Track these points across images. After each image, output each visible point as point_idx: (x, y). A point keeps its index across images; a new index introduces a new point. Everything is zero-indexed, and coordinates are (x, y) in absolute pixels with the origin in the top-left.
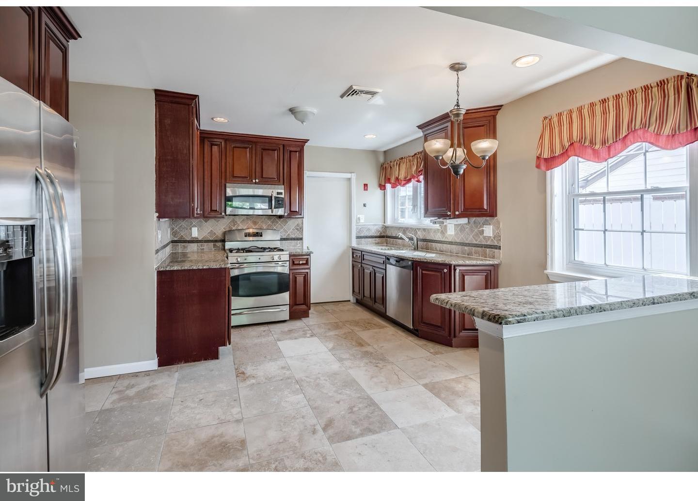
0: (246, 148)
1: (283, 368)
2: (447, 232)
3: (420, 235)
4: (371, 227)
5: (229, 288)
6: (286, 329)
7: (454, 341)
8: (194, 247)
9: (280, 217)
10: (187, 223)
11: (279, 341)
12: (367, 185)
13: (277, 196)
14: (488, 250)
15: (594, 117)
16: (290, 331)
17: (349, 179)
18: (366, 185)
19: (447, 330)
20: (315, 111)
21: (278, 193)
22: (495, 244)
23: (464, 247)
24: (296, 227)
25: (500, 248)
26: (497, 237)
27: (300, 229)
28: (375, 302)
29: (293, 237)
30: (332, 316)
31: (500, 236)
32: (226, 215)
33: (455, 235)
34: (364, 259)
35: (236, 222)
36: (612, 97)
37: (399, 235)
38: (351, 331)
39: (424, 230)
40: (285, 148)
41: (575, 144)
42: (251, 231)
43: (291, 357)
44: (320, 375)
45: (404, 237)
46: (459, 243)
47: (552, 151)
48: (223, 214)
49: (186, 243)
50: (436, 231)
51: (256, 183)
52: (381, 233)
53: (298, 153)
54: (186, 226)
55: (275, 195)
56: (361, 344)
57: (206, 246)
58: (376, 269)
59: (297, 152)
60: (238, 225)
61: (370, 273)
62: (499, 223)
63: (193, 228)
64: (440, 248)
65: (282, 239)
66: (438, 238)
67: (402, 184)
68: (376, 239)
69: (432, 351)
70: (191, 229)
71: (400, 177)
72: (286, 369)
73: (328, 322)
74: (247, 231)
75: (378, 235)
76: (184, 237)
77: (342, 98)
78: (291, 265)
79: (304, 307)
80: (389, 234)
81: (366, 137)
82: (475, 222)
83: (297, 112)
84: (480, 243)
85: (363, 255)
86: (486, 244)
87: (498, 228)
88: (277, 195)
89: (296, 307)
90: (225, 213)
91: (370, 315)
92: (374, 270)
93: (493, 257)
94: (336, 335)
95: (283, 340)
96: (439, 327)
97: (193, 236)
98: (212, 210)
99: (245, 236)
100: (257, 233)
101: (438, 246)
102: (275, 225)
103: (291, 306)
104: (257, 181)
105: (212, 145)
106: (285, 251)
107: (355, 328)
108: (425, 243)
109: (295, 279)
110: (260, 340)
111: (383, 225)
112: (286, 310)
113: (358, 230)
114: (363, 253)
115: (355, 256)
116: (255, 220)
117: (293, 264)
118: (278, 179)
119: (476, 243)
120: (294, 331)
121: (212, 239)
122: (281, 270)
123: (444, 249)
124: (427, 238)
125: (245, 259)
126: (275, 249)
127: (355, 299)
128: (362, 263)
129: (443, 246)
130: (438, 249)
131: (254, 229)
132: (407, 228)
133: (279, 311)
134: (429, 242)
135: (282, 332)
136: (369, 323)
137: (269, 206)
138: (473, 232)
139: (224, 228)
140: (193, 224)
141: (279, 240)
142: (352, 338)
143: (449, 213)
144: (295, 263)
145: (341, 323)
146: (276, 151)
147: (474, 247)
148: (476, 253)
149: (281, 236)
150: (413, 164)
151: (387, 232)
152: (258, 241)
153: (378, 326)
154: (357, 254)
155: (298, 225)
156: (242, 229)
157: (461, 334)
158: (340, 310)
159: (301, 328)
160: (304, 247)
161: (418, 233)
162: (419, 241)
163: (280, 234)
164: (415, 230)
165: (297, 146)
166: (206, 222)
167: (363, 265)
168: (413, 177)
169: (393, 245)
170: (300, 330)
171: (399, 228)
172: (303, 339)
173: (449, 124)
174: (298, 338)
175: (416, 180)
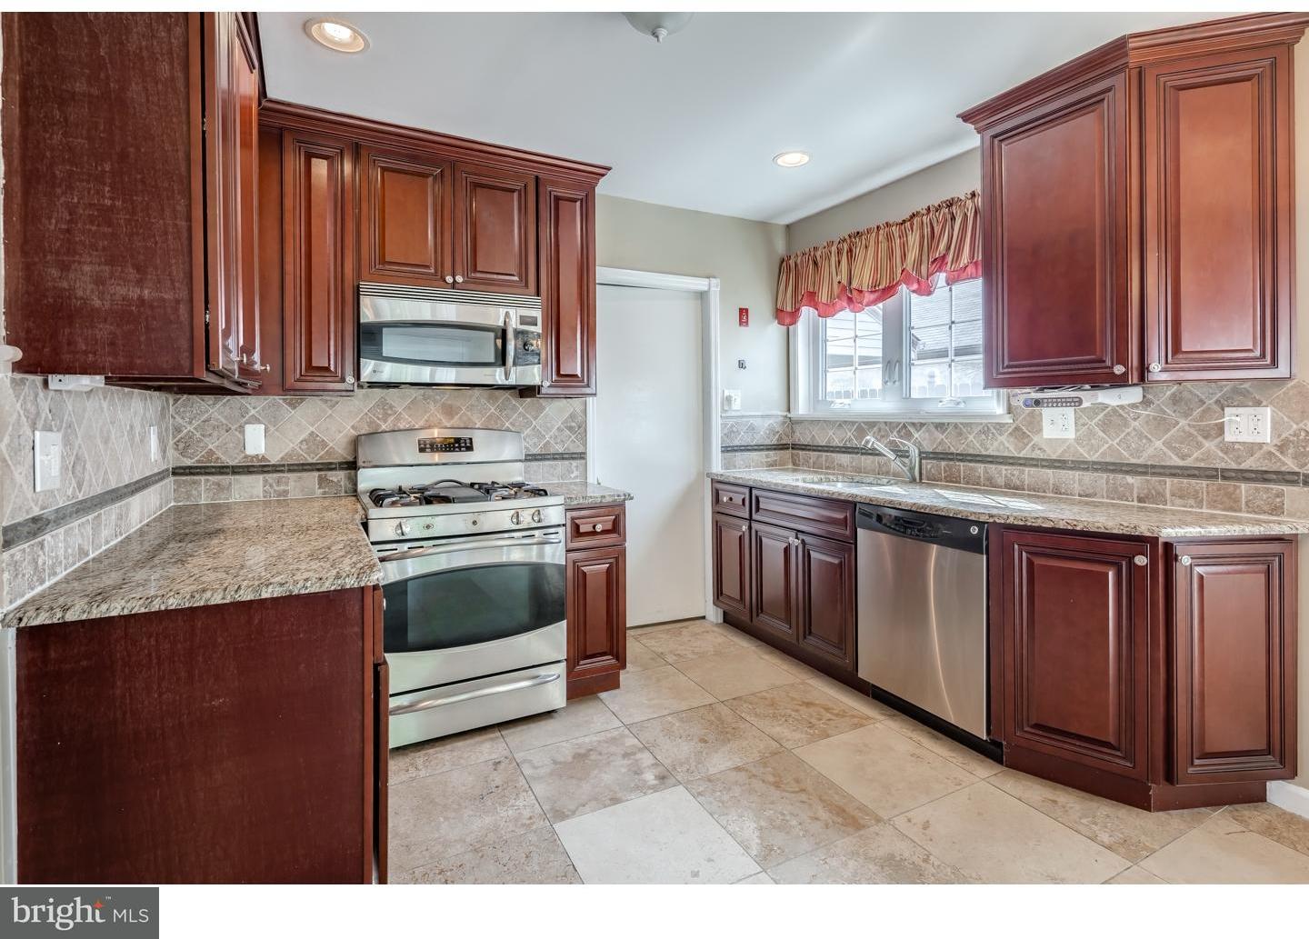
0: (425, 176)
2: (1040, 430)
3: (926, 440)
4: (757, 422)
5: (376, 667)
7: (1159, 789)
8: (251, 488)
9: (527, 391)
10: (227, 410)
11: (561, 815)
12: (747, 310)
13: (519, 327)
14: (1243, 485)
16: (582, 760)
17: (702, 296)
18: (743, 312)
19: (1142, 758)
21: (524, 321)
22: (1285, 469)
23: (1119, 475)
24: (566, 421)
26: (1299, 444)
27: (578, 427)
28: (808, 631)
29: (560, 449)
30: (683, 678)
32: (360, 386)
33: (1078, 439)
34: (758, 509)
35: (391, 407)
37: (867, 442)
38: (775, 744)
40: (541, 189)
42: (436, 433)
45: (880, 447)
46: (1094, 463)
48: (350, 379)
49: (227, 474)
50: (989, 428)
51: (455, 286)
52: (780, 438)
53: (578, 203)
54: (224, 422)
55: (514, 324)
56: (848, 817)
57: (295, 485)
58: (808, 539)
59: (575, 201)
60: (398, 419)
61: (787, 551)
63: (249, 428)
65: (531, 458)
66: (997, 450)
67: (865, 301)
68: (771, 453)
69: (1105, 838)
70: (241, 430)
71: (854, 285)
73: (684, 706)
74: (424, 435)
75: (774, 442)
76: (219, 454)
78: (569, 535)
79: (608, 661)
81: (780, 161)
84: (1201, 465)
85: (757, 498)
86: (1234, 466)
88: (521, 324)
89: (585, 665)
90: (358, 376)
92: (803, 541)
93: (1278, 511)
95: (574, 813)
96: (1107, 744)
97: (250, 451)
98: (310, 367)
99: (422, 450)
100: (458, 440)
101: (1001, 473)
102: (508, 417)
103: (572, 662)
104: (459, 279)
105: (309, 157)
106: (546, 494)
107: (778, 729)
108: (943, 463)
109: (581, 579)
110: (488, 820)
111: (786, 416)
112: (559, 677)
113: (726, 431)
114: (754, 492)
115: (725, 499)
116: (449, 402)
117: (577, 532)
118: (520, 277)
119: (1181, 463)
120: (593, 756)
121: (314, 461)
122: (541, 554)
123: (1026, 483)
124: (953, 450)
125: (428, 527)
126: (518, 489)
127: (720, 612)
128: (751, 519)
129: (1023, 472)
130: (1001, 481)
131: (446, 428)
132: (872, 425)
133: (534, 685)
134: (961, 460)
135: (555, 762)
136: (808, 704)
137: (496, 357)
138: (1169, 430)
139: (353, 427)
140: (250, 414)
141: (520, 461)
142: (797, 781)
143: (1119, 370)
144: (583, 529)
145: (725, 711)
146: (516, 195)
147: (1174, 475)
148: (1181, 494)
149: (526, 448)
150: (904, 246)
151: (797, 434)
152: (459, 464)
153: (843, 716)
154: (731, 495)
155: (572, 416)
156: (412, 430)
157: (1191, 770)
158: (693, 652)
159: (613, 741)
160: (591, 479)
161: (916, 435)
162: (926, 458)
163: (524, 444)
164: (904, 426)
165: (578, 185)
166: (295, 408)
167: (755, 526)
168: (907, 279)
169: (816, 467)
170: (613, 749)
171: (842, 424)
172: (637, 802)
173: (1118, 81)
174: (619, 795)
175: (915, 286)
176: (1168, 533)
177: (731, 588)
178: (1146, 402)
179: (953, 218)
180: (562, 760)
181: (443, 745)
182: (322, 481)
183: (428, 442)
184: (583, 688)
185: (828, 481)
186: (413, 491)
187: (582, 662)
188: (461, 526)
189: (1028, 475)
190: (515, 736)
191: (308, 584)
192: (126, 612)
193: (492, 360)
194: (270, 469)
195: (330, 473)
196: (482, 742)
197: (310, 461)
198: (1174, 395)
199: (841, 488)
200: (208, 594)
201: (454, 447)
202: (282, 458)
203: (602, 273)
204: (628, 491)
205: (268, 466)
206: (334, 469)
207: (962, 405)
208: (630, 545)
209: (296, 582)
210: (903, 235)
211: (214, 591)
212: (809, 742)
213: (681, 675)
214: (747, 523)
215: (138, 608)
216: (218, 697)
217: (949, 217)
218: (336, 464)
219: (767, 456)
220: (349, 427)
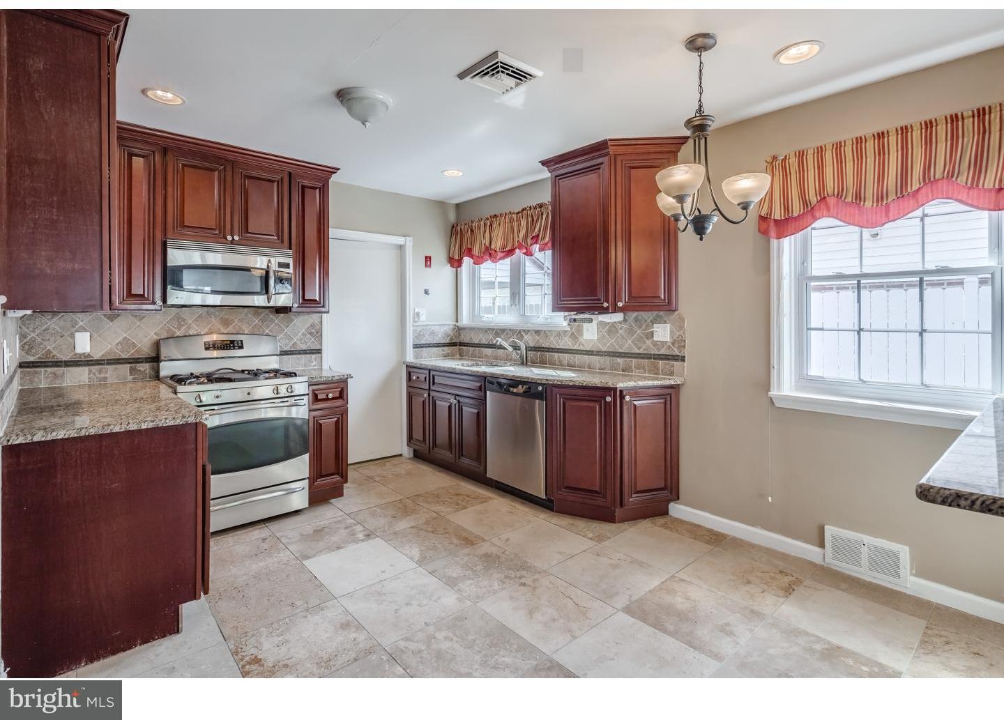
0: (211, 170)
1: (345, 626)
2: (582, 335)
3: (530, 340)
4: (436, 329)
5: (204, 466)
6: (309, 529)
7: (618, 512)
8: (81, 375)
9: (282, 310)
10: (62, 323)
11: (308, 557)
12: (430, 257)
13: (277, 269)
14: (660, 362)
15: (862, 158)
16: (319, 532)
17: (401, 248)
18: (428, 259)
19: (609, 497)
20: (390, 101)
21: (281, 265)
22: (674, 354)
23: (615, 358)
24: (308, 329)
25: (683, 359)
26: (680, 342)
27: (317, 333)
28: (461, 455)
29: (304, 347)
30: (384, 488)
31: (685, 341)
32: (166, 308)
33: (598, 339)
34: (434, 383)
35: (183, 321)
36: (894, 129)
37: (497, 341)
38: (435, 515)
39: (538, 332)
40: (293, 181)
41: (828, 198)
43: (350, 595)
44: (431, 628)
45: (505, 344)
46: (605, 352)
47: (787, 208)
48: (159, 303)
49: (61, 366)
50: (560, 334)
51: (233, 242)
52: (451, 339)
53: (318, 191)
54: (59, 330)
55: (274, 267)
56: (468, 541)
57: (111, 372)
58: (462, 400)
59: (315, 188)
60: (189, 327)
61: (450, 407)
62: (683, 320)
63: (78, 335)
64: (568, 362)
65: (284, 353)
66: (564, 345)
67: (498, 257)
68: (446, 348)
69: (590, 535)
70: (72, 336)
71: (493, 247)
72: (354, 630)
73: (384, 502)
74: (208, 338)
75: (448, 341)
76: (55, 353)
77: (461, 79)
78: (311, 400)
79: (336, 478)
80: (467, 340)
81: (445, 173)
82: (636, 320)
83: (355, 98)
84: (645, 352)
85: (433, 376)
86: (657, 353)
87: (681, 327)
88: (279, 267)
89: (320, 482)
90: (164, 300)
91: (448, 478)
92: (459, 401)
93: (672, 374)
94: (413, 527)
95: (314, 556)
96: (596, 492)
97: (79, 350)
98: (130, 295)
99: (207, 349)
100: (232, 342)
101: (566, 358)
102: (268, 326)
103: (312, 480)
104: (236, 238)
105: (131, 156)
106: (296, 375)
107: (439, 508)
108: (539, 353)
109: (319, 428)
110: (262, 564)
111: (455, 325)
112: (303, 489)
113: (416, 335)
114: (432, 373)
115: (414, 378)
116: (226, 317)
117: (316, 399)
118: (278, 236)
119: (638, 352)
120: (326, 530)
121: (127, 357)
122: (290, 412)
123: (576, 363)
124: (543, 346)
125: (218, 397)
126: (276, 373)
127: (412, 450)
128: (429, 389)
129: (575, 357)
130: (565, 362)
131: (223, 334)
132: (503, 331)
133: (287, 494)
134: (547, 352)
135: (302, 535)
136: (458, 495)
137: (262, 289)
138: (633, 335)
139: (155, 334)
140: (79, 325)
141: (277, 355)
142: (444, 529)
143: (606, 305)
144: (320, 397)
145: (408, 502)
146: (275, 184)
147: (636, 358)
148: (638, 367)
149: (280, 347)
150: (519, 226)
151: (462, 336)
152: (233, 357)
153: (476, 499)
154: (418, 375)
155: (312, 326)
156: (198, 335)
157: (631, 500)
158: (392, 474)
159: (339, 522)
160: (324, 367)
161: (526, 337)
162: (530, 351)
163: (279, 343)
164: (520, 332)
165: (317, 179)
166: (112, 321)
167: (432, 393)
168: (520, 247)
169: (473, 357)
170: (338, 526)
171: (487, 330)
172: (353, 547)
173: (605, 159)
174: (342, 545)
175: (524, 251)
176: (620, 385)
177: (418, 434)
178: (625, 320)
179: (542, 214)
180: (306, 533)
181: (227, 534)
182: (132, 371)
183: (211, 343)
184: (319, 497)
185: (477, 365)
186: (202, 375)
187: (319, 480)
188: (239, 396)
189: (578, 359)
190: (274, 526)
191: (168, 421)
192: (66, 437)
193: (259, 290)
194: (93, 363)
195: (138, 365)
196: (254, 530)
197: (124, 357)
198: (635, 318)
199: (484, 369)
200: (112, 427)
201: (230, 347)
202: (103, 355)
203: (333, 232)
204: (348, 373)
205: (92, 360)
206: (142, 362)
207: (549, 320)
208: (350, 406)
209: (161, 420)
210: (519, 220)
211: (115, 425)
212: (455, 512)
213: (384, 487)
214: (427, 392)
215: (73, 434)
216: (115, 483)
217: (540, 213)
218: (142, 358)
219: (443, 350)
220: (152, 334)
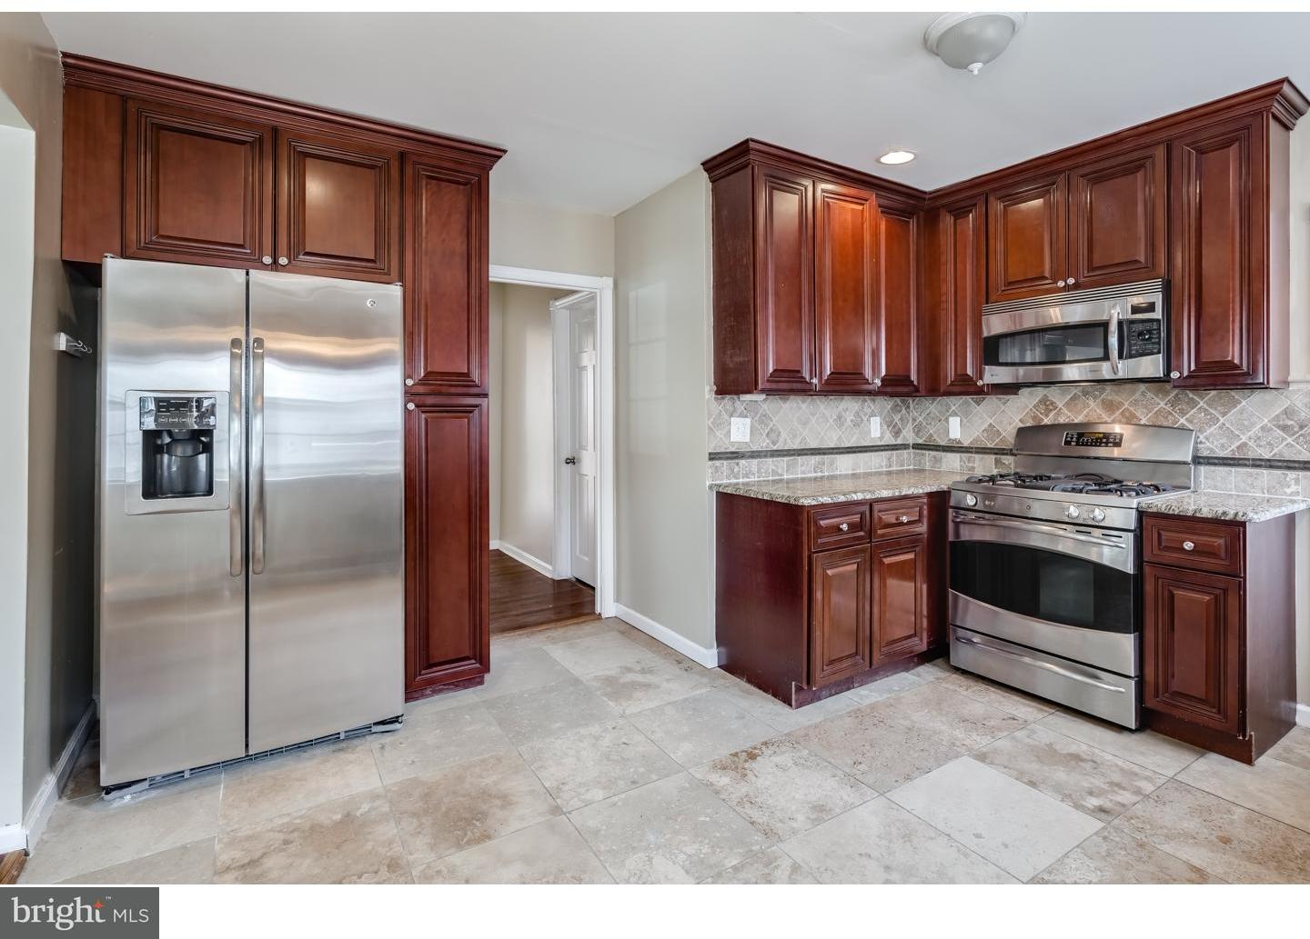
1: (820, 809)
8: (954, 461)
10: (939, 407)
13: (1131, 317)
16: (1071, 759)
21: (1137, 309)
24: (1277, 419)
27: (1300, 428)
29: (1266, 454)
35: (1052, 404)
48: (980, 382)
49: (940, 451)
51: (1067, 288)
54: (938, 414)
55: (1123, 314)
60: (1059, 413)
63: (951, 419)
70: (947, 420)
76: (935, 437)
78: (1148, 545)
97: (952, 436)
98: (957, 374)
100: (1107, 436)
104: (1071, 281)
105: (956, 219)
116: (1110, 398)
139: (1020, 420)
140: (952, 410)
166: (980, 405)
180: (1058, 748)
182: (998, 462)
193: (1102, 355)
194: (964, 450)
195: (1003, 456)
197: (989, 446)
201: (1101, 443)
202: (971, 442)
205: (963, 447)
206: (1006, 454)
218: (1006, 450)
220: (1017, 421)
